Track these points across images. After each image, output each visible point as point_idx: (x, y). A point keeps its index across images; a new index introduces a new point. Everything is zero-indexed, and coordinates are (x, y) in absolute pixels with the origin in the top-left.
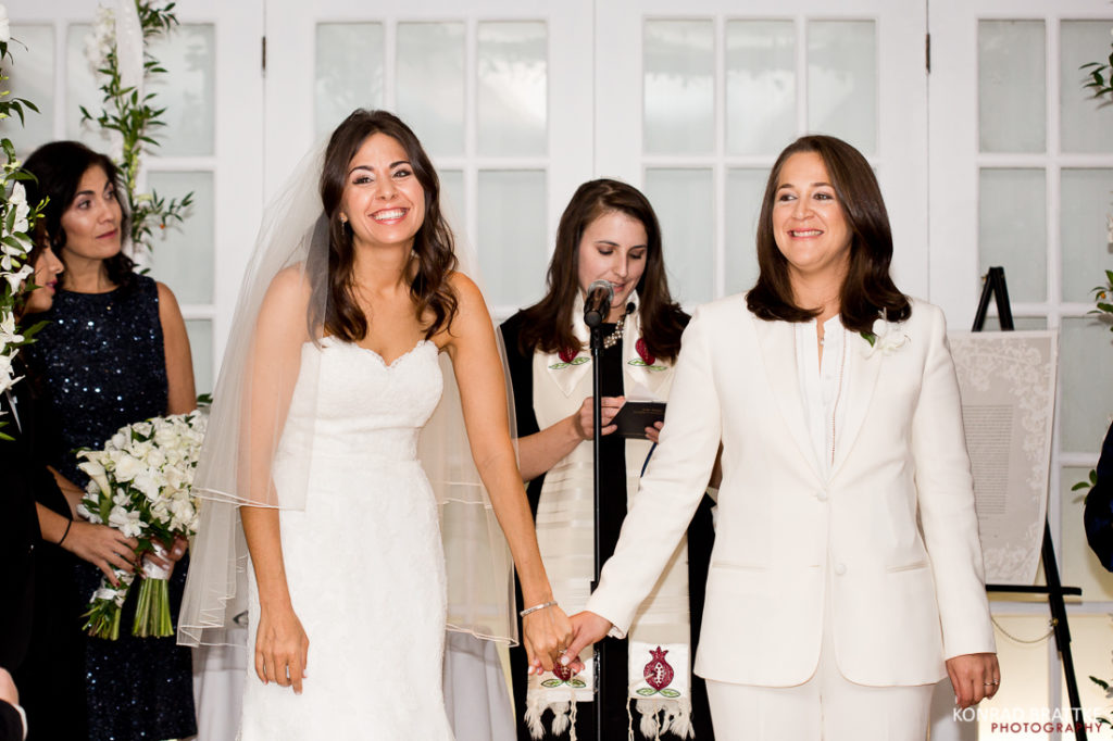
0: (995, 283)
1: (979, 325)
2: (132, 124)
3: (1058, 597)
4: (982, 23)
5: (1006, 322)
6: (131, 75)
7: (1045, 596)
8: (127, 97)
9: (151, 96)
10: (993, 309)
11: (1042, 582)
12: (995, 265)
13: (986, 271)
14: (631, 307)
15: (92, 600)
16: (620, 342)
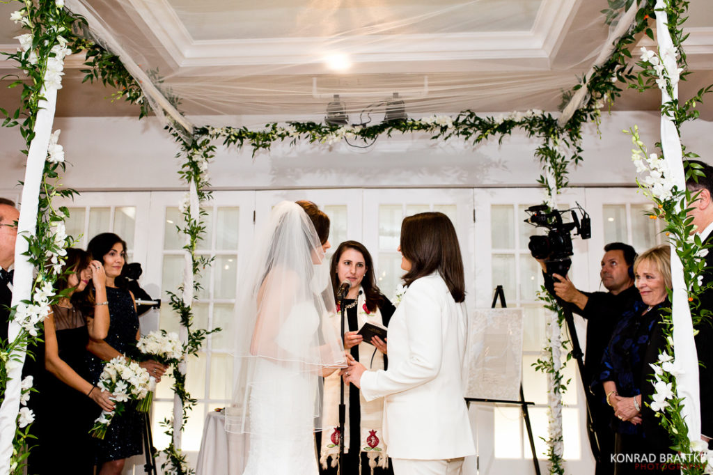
0: (500, 291)
1: (494, 306)
2: (194, 232)
3: (525, 406)
4: (493, 206)
5: (504, 305)
6: (195, 214)
7: (520, 405)
8: (192, 222)
9: (202, 223)
10: (499, 301)
11: (519, 399)
12: (499, 285)
13: (496, 287)
14: (361, 293)
15: (95, 421)
16: (356, 306)
